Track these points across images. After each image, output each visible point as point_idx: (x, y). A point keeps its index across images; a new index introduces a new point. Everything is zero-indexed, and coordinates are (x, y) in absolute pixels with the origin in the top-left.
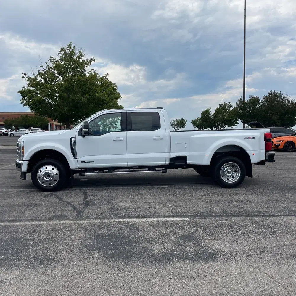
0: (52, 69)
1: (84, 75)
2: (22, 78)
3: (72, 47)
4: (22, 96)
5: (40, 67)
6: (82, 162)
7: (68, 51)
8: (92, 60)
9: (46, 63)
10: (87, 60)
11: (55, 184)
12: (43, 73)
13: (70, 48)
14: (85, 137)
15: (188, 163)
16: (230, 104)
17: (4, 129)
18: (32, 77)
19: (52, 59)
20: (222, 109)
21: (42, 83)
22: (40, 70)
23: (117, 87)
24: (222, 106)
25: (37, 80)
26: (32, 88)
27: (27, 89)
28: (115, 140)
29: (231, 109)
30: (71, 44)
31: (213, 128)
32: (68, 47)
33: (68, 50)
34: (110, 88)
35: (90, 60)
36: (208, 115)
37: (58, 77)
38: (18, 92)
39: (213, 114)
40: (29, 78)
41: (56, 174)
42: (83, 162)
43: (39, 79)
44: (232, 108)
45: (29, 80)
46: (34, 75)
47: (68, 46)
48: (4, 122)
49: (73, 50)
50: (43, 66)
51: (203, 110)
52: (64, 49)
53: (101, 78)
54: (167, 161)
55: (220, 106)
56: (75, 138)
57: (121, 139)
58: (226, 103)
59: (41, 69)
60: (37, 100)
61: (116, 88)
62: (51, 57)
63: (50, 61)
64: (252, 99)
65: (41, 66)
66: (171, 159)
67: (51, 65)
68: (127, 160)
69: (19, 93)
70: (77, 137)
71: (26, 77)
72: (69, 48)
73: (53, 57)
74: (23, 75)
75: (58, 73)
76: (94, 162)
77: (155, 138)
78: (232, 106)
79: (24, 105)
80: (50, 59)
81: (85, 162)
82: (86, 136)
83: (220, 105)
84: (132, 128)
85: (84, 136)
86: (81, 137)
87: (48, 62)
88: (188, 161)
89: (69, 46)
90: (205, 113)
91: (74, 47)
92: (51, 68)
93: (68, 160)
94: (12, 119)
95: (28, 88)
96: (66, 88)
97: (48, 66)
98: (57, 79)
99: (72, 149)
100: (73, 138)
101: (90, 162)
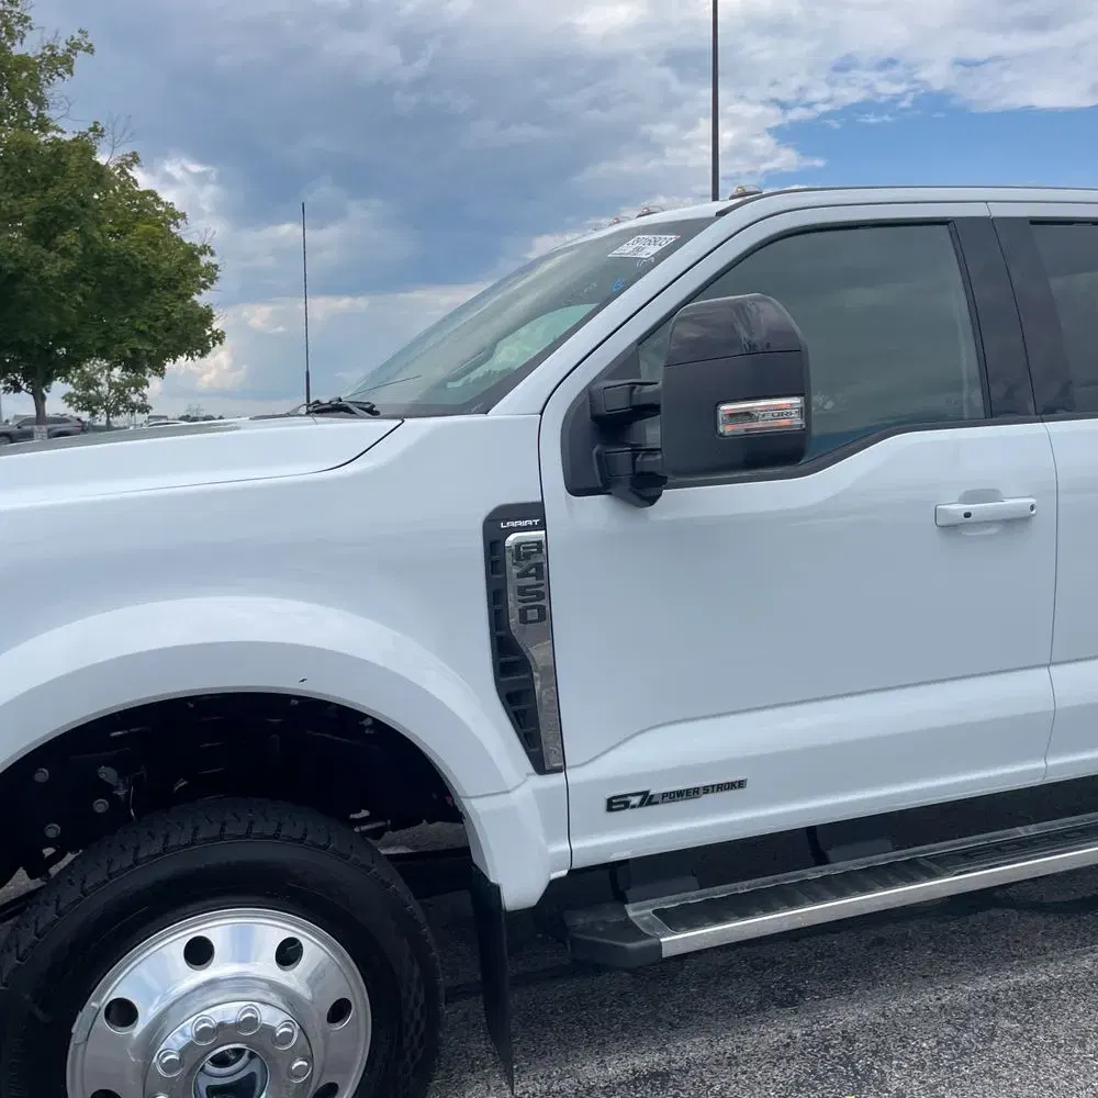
6: (616, 804)
8: (74, 47)
10: (52, 48)
35: (66, 47)
42: (627, 805)
57: (1014, 503)
76: (741, 784)
81: (647, 799)
99: (503, 659)
100: (521, 523)
101: (707, 790)
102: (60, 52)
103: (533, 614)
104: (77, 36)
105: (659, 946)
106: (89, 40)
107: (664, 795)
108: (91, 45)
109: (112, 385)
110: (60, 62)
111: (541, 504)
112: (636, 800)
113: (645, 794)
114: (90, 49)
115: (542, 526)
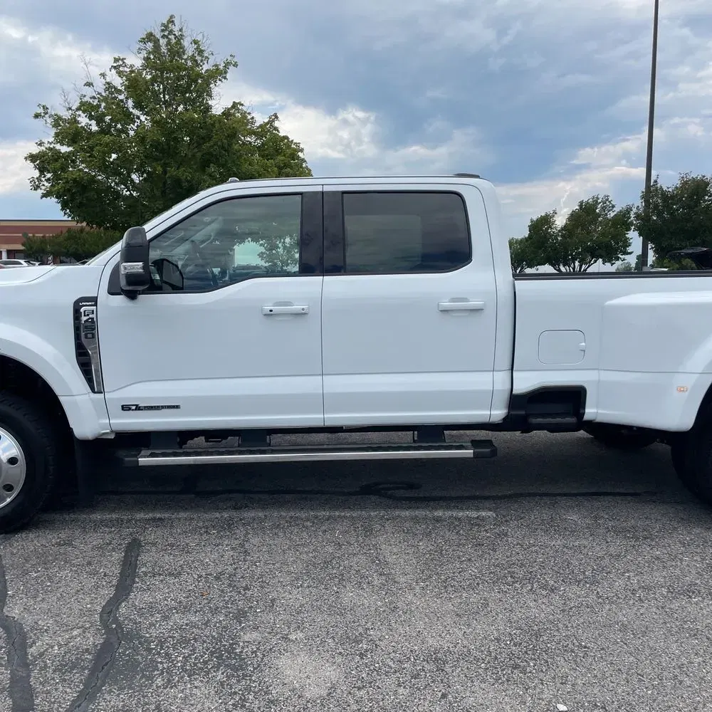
0: (120, 92)
1: (208, 108)
2: (37, 116)
3: (176, 29)
4: (37, 171)
5: (85, 85)
6: (125, 408)
7: (163, 42)
8: (227, 64)
9: (103, 75)
10: (217, 66)
11: (9, 500)
12: (95, 104)
13: (171, 32)
14: (141, 297)
15: (586, 417)
16: (607, 200)
17: (22, 261)
18: (66, 115)
19: (120, 66)
20: (586, 214)
21: (91, 134)
22: (85, 96)
23: (302, 150)
24: (585, 205)
25: (80, 126)
26: (64, 149)
27: (50, 149)
28: (270, 315)
29: (611, 215)
30: (171, 21)
31: (559, 265)
32: (163, 31)
33: (163, 37)
34: (284, 156)
35: (224, 65)
36: (547, 229)
37: (138, 118)
38: (26, 158)
39: (562, 228)
40: (57, 121)
41: (13, 461)
42: (130, 409)
43: (83, 120)
44: (615, 213)
45: (56, 125)
46: (70, 109)
47: (163, 25)
48: (23, 245)
49: (179, 39)
50: (92, 84)
51: (535, 219)
52: (154, 36)
53: (261, 126)
54: (496, 409)
55: (581, 206)
56: (94, 300)
57: (297, 307)
58: (598, 198)
59: (89, 92)
60: (75, 180)
61: (300, 154)
62: (116, 60)
63: (113, 70)
64: (686, 183)
65: (89, 84)
66: (516, 401)
67: (118, 82)
68: (323, 401)
69: (29, 162)
70: (103, 296)
71: (47, 116)
72: (166, 33)
73: (123, 59)
74: (41, 111)
75: (138, 105)
76: (177, 407)
77: (446, 304)
78: (613, 206)
79: (44, 196)
80: (115, 65)
81: (138, 408)
82: (144, 292)
83: (581, 203)
84: (348, 261)
85: (132, 295)
86: (120, 300)
87: (108, 72)
88: (587, 410)
89: (165, 27)
90: (541, 226)
91: (181, 30)
92: (116, 88)
93: (62, 399)
94: (43, 237)
95: (52, 146)
96: (156, 145)
97: (108, 83)
98: (136, 124)
99: (80, 351)
100: (87, 303)
101: (163, 407)
102: (221, 67)
103: (90, 336)
104: (229, 58)
105: (138, 461)
106: (235, 60)
107: (145, 407)
108: (236, 62)
109: (285, 248)
110: (218, 73)
111: (97, 297)
112: (134, 408)
113: (137, 405)
114: (236, 65)
115: (96, 305)
